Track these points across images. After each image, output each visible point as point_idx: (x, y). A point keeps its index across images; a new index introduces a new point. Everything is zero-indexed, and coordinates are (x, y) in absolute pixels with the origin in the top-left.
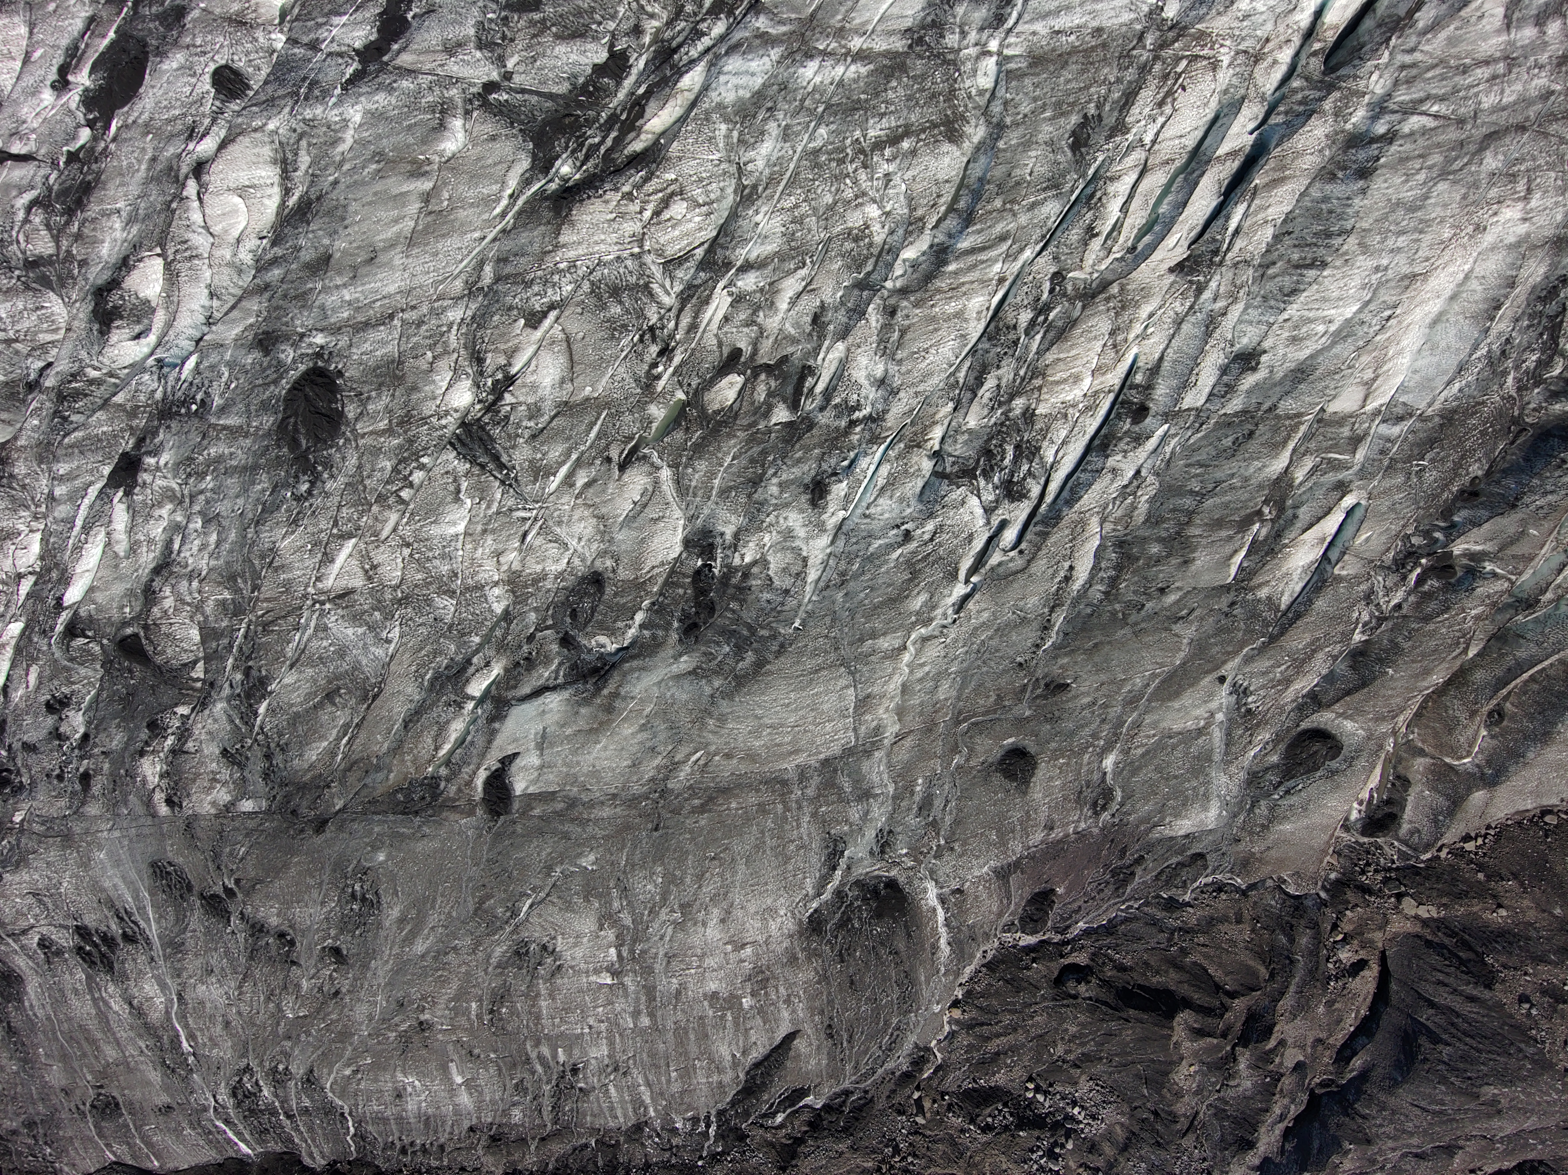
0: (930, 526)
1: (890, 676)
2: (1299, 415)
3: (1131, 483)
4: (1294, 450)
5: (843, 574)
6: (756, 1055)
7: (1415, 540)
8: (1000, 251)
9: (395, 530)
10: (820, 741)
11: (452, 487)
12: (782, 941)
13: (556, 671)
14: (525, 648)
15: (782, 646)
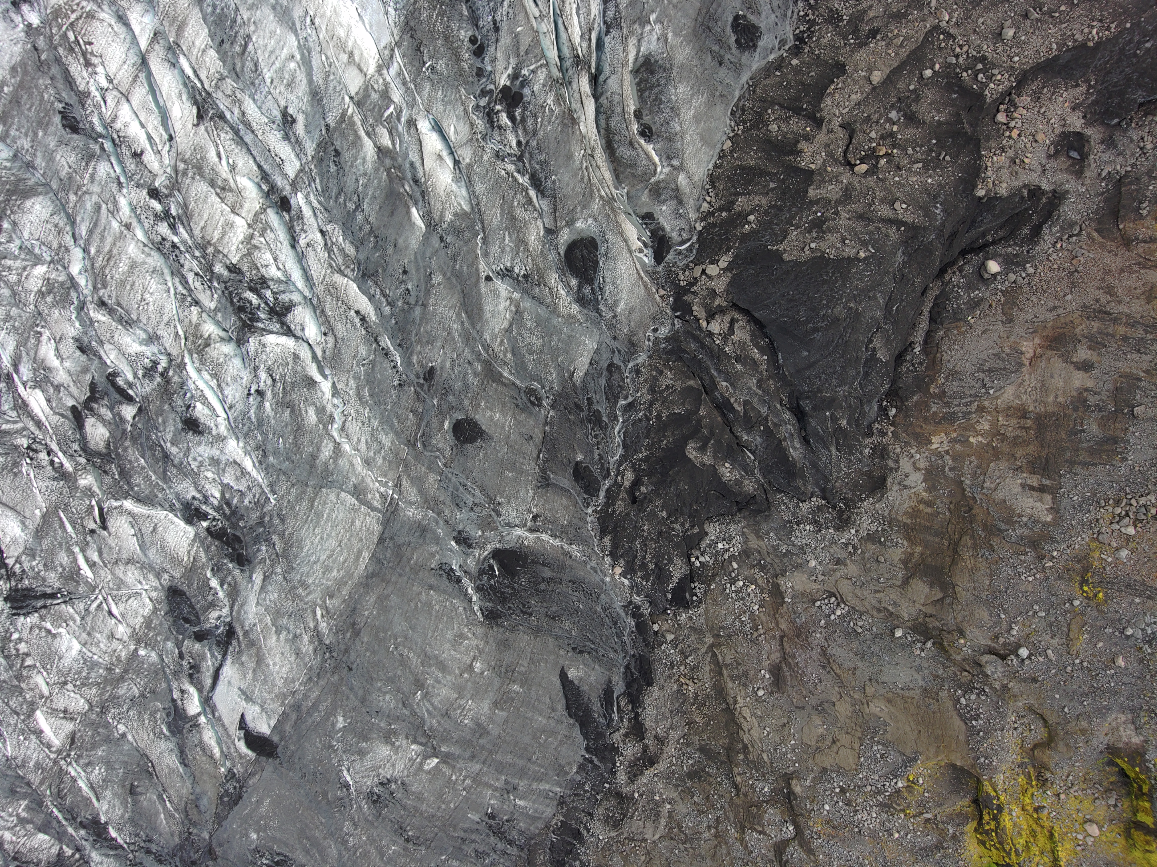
0: (263, 375)
1: (351, 464)
2: (344, 114)
3: (325, 241)
4: (368, 134)
5: (258, 448)
6: (561, 705)
7: (483, 102)
8: (105, 216)
9: (48, 684)
10: (363, 535)
11: (44, 634)
12: (487, 642)
13: (213, 655)
14: (184, 663)
15: (279, 515)
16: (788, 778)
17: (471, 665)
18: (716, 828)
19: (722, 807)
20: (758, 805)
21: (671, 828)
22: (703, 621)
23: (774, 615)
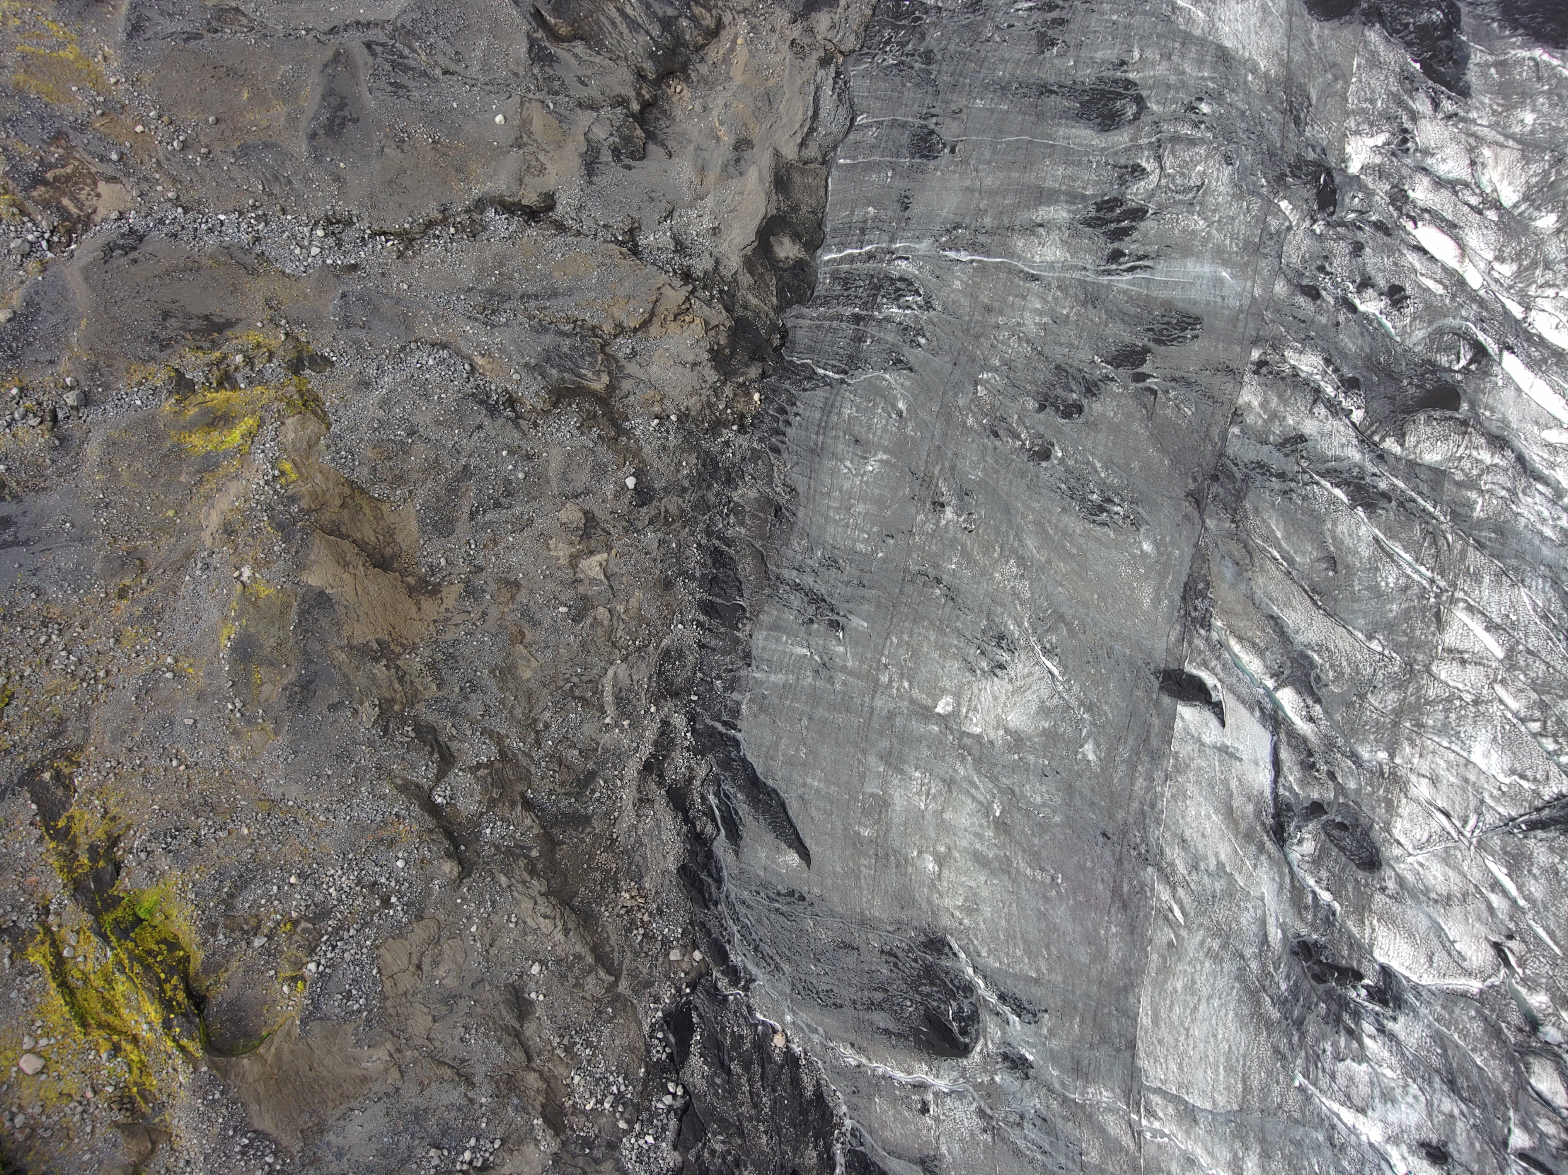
1: (1211, 1153)
5: (1343, 1148)
6: (793, 808)
9: (1501, 701)
10: (1159, 1051)
11: (1529, 773)
12: (930, 903)
13: (1291, 789)
14: (1324, 768)
15: (1284, 1058)
16: (466, 869)
17: (940, 866)
18: (537, 732)
19: (538, 765)
20: (492, 803)
21: (595, 693)
22: (640, 1009)
23: (548, 1083)
